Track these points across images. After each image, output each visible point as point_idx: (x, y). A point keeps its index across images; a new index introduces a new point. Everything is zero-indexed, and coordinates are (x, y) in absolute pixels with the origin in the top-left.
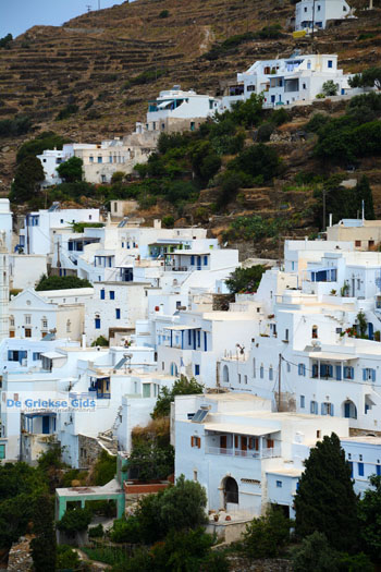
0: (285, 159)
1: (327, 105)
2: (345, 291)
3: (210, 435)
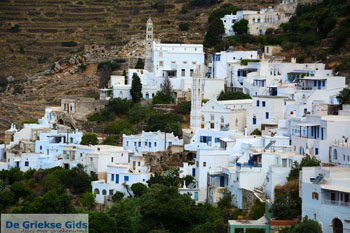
3: (325, 191)
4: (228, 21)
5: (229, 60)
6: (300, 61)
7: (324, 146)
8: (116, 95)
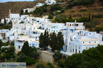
0: (48, 10)
1: (53, 5)
2: (40, 23)
3: (18, 40)
4: (24, 10)
5: (23, 16)
6: (35, 17)
7: (25, 31)
8: (2, 23)
